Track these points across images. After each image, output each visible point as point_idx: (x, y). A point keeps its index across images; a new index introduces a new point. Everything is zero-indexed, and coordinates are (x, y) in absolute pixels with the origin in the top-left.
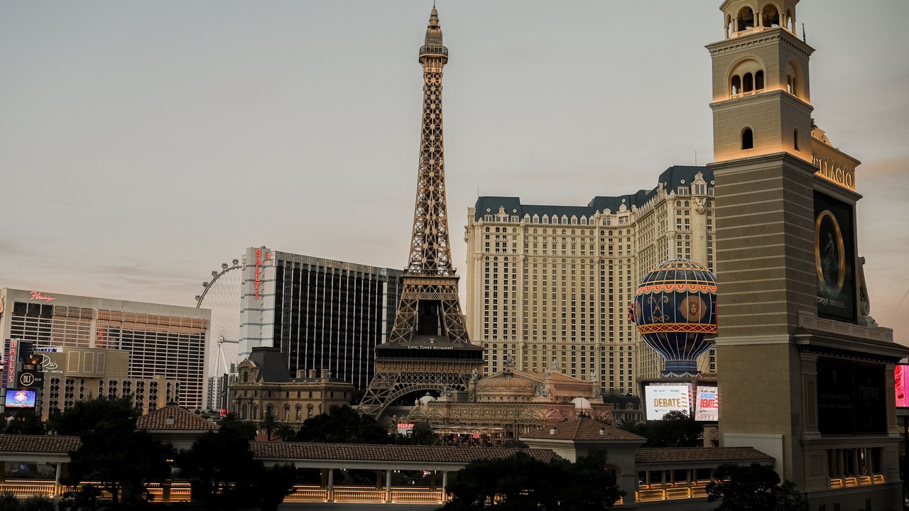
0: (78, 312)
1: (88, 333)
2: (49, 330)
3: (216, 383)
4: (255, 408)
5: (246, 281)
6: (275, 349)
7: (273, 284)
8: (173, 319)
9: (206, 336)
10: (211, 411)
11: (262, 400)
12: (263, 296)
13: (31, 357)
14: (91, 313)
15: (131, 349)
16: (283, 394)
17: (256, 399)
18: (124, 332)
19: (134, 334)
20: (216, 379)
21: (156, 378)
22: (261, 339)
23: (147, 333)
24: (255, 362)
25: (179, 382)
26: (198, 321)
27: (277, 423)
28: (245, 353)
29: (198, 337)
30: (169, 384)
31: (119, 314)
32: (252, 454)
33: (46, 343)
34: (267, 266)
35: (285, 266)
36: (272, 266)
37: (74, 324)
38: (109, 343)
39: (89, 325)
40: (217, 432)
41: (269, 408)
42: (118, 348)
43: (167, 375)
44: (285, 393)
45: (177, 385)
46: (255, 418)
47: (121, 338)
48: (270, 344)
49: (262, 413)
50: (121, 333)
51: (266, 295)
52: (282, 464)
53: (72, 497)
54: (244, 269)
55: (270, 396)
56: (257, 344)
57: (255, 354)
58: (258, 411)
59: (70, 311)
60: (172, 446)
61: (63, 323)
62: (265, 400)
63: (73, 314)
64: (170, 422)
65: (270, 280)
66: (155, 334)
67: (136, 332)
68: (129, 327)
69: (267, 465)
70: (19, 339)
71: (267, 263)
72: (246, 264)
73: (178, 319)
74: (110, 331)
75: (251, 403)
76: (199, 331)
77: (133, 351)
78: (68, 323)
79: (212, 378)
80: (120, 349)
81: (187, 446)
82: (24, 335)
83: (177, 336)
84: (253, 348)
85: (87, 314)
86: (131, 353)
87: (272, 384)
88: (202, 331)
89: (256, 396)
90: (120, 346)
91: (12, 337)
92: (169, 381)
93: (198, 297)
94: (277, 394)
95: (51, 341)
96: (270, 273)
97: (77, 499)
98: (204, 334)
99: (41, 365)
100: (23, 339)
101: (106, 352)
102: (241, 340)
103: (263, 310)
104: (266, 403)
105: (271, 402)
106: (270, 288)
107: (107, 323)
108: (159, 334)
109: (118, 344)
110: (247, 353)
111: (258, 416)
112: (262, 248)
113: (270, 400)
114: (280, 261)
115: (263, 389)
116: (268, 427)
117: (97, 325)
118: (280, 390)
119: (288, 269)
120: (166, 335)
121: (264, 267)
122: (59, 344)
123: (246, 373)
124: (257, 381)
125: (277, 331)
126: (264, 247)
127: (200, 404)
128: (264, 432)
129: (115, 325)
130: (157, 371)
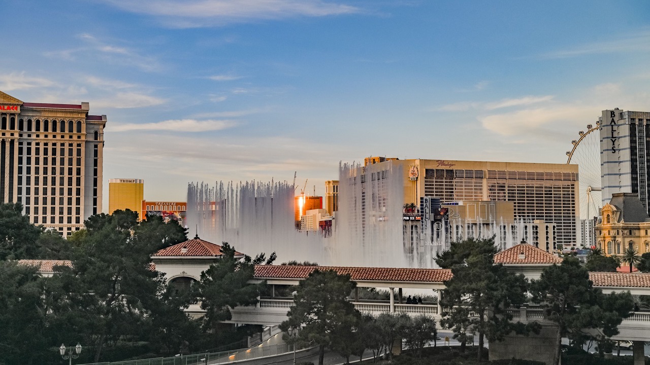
0: (473, 173)
1: (481, 189)
2: (452, 189)
3: (588, 224)
4: (619, 244)
5: (603, 138)
6: (633, 195)
7: (628, 139)
8: (547, 174)
9: (576, 186)
10: (584, 248)
11: (624, 237)
12: (619, 150)
13: (439, 209)
14: (482, 174)
15: (515, 200)
16: (643, 232)
17: (619, 237)
18: (509, 187)
19: (516, 188)
20: (587, 222)
21: (537, 222)
22: (620, 187)
23: (527, 187)
24: (616, 206)
25: (555, 225)
26: (568, 175)
27: (637, 257)
28: (607, 199)
29: (569, 188)
30: (547, 227)
31: (504, 173)
32: (591, 283)
33: (451, 199)
34: (621, 125)
35: (637, 123)
36: (626, 124)
37: (470, 182)
38: (498, 196)
39: (481, 183)
40: (560, 265)
41: (631, 244)
42: (505, 200)
43: (546, 220)
44: (645, 231)
45: (554, 227)
46: (619, 253)
47: (507, 192)
48: (628, 190)
49: (624, 249)
50: (507, 188)
51: (622, 149)
52: (618, 292)
53: (449, 315)
54: (601, 129)
55: (630, 234)
56: (616, 191)
57: (615, 199)
58: (621, 247)
59: (466, 173)
60: (524, 277)
61: (462, 182)
62: (628, 237)
63: (469, 174)
64: (522, 257)
65: (625, 136)
66: (533, 187)
67: (518, 187)
68: (512, 183)
69: (605, 292)
70: (430, 197)
71: (622, 122)
72: (603, 124)
73: (551, 174)
74: (498, 187)
75: (615, 241)
76: (569, 183)
77: (517, 201)
78: (465, 182)
79: (584, 221)
80: (507, 200)
81: (536, 276)
82: (434, 193)
83: (551, 188)
84: (613, 195)
85: (480, 175)
86: (515, 203)
87: (631, 224)
88: (572, 182)
89: (618, 234)
90: (507, 198)
91: (426, 195)
92: (547, 224)
93: (568, 153)
94: (637, 232)
95: (455, 197)
96: (624, 130)
97: (453, 317)
98: (573, 185)
99: (448, 215)
100: (434, 197)
101: (496, 204)
102: (603, 188)
103: (620, 162)
104: (627, 240)
105: (632, 239)
106: (625, 143)
107: (495, 181)
108: (536, 187)
109: (505, 196)
110: (609, 199)
111: (621, 251)
112: (615, 109)
113: (631, 237)
114: (633, 119)
115: (624, 228)
116: (629, 259)
117: (488, 183)
118: (639, 229)
119: (640, 125)
120: (542, 187)
121: (619, 125)
122: (460, 199)
123: (608, 215)
124: (619, 221)
125: (634, 179)
126: (618, 109)
127: (575, 242)
128: (627, 264)
129: (501, 182)
130: (537, 216)
